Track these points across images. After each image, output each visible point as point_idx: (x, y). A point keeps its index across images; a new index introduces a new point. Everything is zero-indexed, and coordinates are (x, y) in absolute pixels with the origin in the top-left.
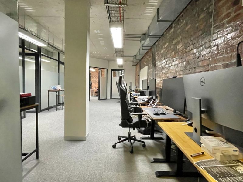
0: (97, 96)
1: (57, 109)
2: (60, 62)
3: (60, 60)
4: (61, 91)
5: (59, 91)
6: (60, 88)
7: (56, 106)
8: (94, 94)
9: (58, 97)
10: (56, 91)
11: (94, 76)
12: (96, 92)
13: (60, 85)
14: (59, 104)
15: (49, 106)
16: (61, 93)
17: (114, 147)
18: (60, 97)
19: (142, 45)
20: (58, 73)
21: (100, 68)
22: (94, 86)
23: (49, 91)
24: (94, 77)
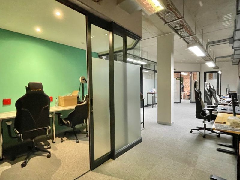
0: (189, 99)
1: (153, 106)
2: (155, 71)
3: (155, 70)
4: (156, 93)
5: (154, 93)
6: (155, 91)
7: (153, 105)
8: (186, 97)
9: (154, 97)
10: (153, 93)
11: (187, 79)
12: (188, 95)
13: (155, 89)
14: (154, 103)
15: (148, 104)
16: (156, 95)
17: (191, 132)
18: (155, 98)
19: (233, 47)
20: (154, 80)
21: (191, 72)
22: (187, 89)
23: (148, 93)
24: (187, 81)
